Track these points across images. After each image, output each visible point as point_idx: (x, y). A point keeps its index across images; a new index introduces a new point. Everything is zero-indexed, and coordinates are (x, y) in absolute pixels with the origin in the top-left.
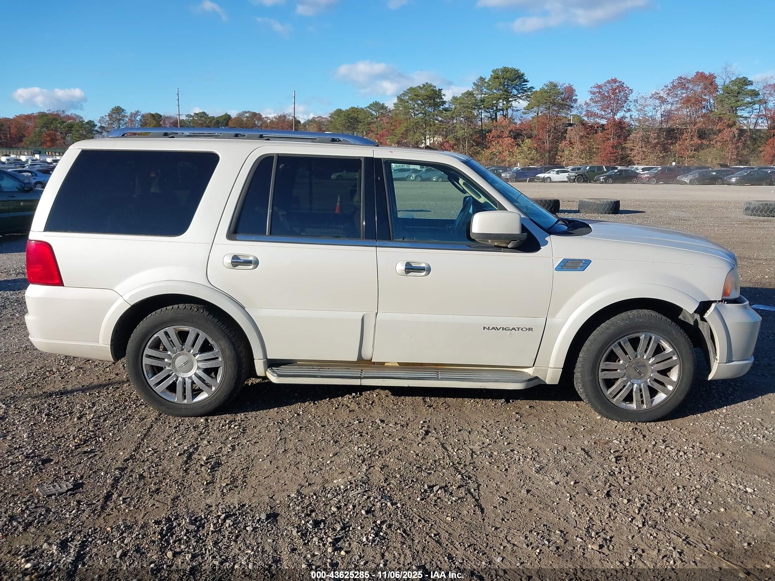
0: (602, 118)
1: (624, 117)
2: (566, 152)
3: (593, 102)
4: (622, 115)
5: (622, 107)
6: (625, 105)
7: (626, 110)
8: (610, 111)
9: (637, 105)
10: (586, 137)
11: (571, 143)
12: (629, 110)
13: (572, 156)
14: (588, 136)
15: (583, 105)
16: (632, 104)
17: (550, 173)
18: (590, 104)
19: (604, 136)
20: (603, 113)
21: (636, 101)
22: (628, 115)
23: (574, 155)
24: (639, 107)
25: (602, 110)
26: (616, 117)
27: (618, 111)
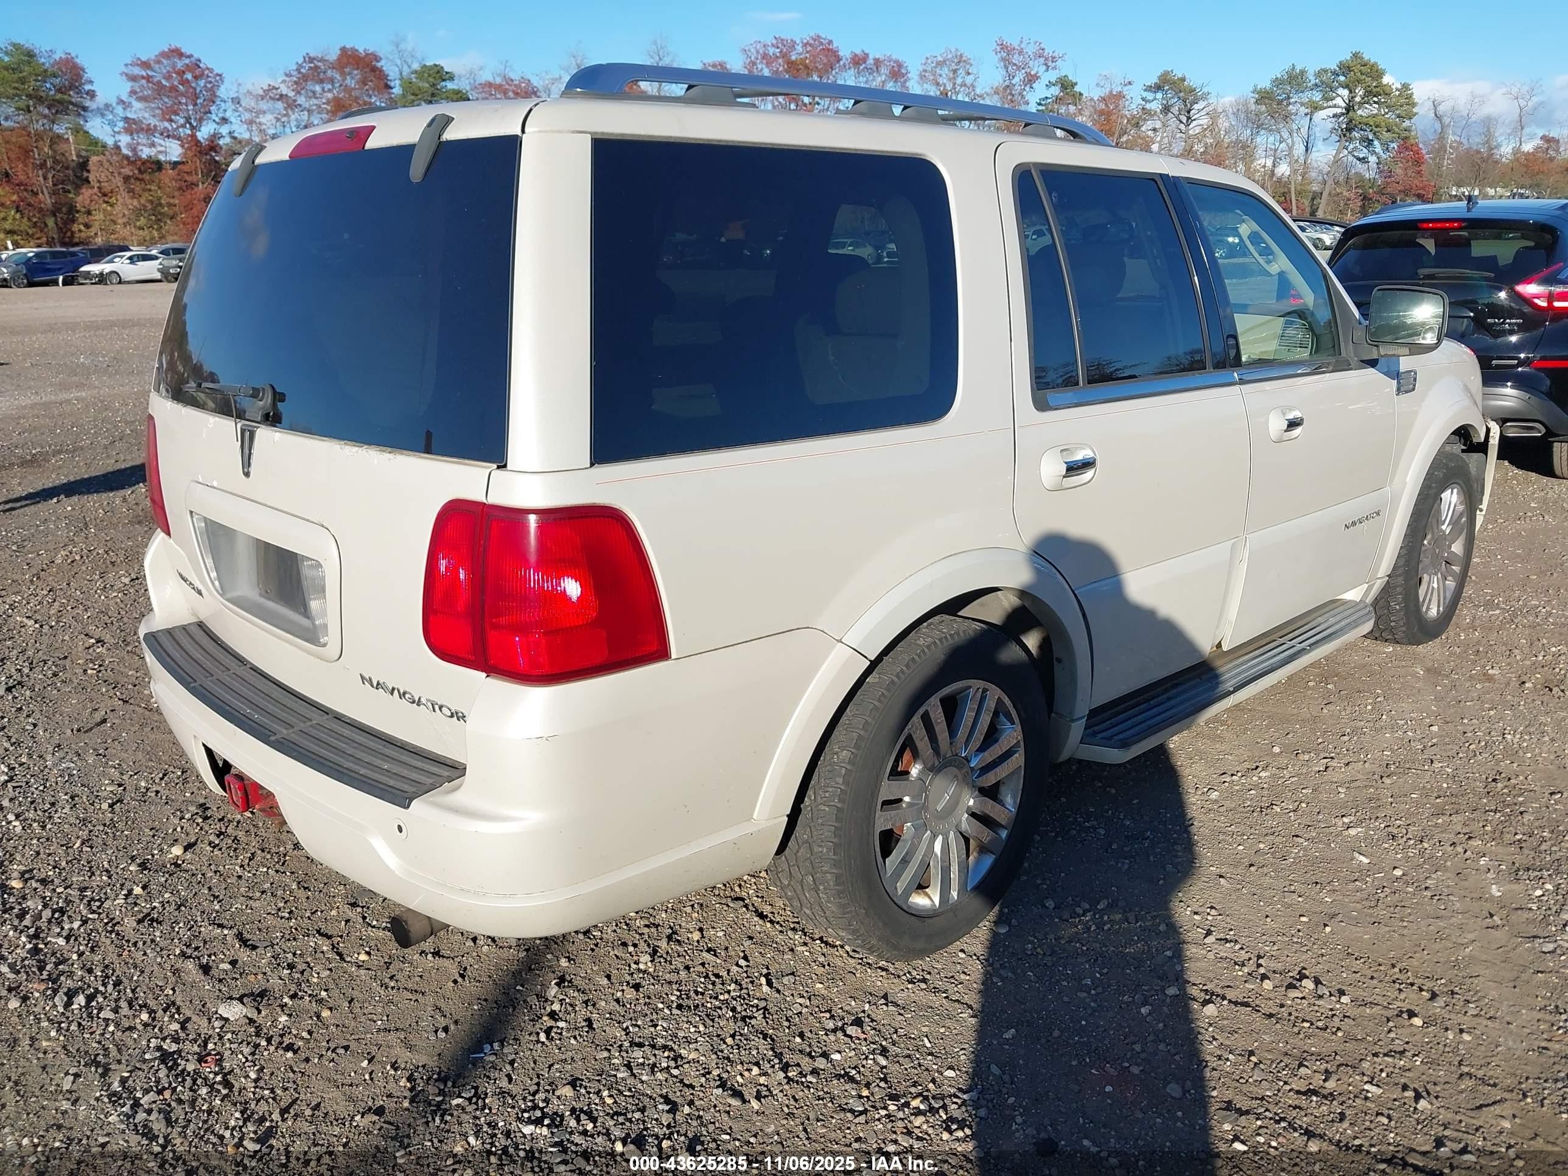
0: (168, 137)
1: (215, 136)
2: (98, 216)
3: (139, 99)
4: (212, 131)
5: (206, 113)
6: (213, 108)
7: (217, 119)
8: (182, 121)
9: (240, 109)
10: (137, 179)
11: (105, 195)
12: (225, 120)
13: (115, 223)
14: (141, 176)
15: (114, 105)
16: (230, 106)
17: (111, 261)
18: (130, 103)
19: (179, 177)
20: (167, 124)
21: (236, 101)
22: (224, 130)
23: (120, 221)
24: (247, 116)
25: (163, 119)
26: (199, 135)
27: (200, 121)
